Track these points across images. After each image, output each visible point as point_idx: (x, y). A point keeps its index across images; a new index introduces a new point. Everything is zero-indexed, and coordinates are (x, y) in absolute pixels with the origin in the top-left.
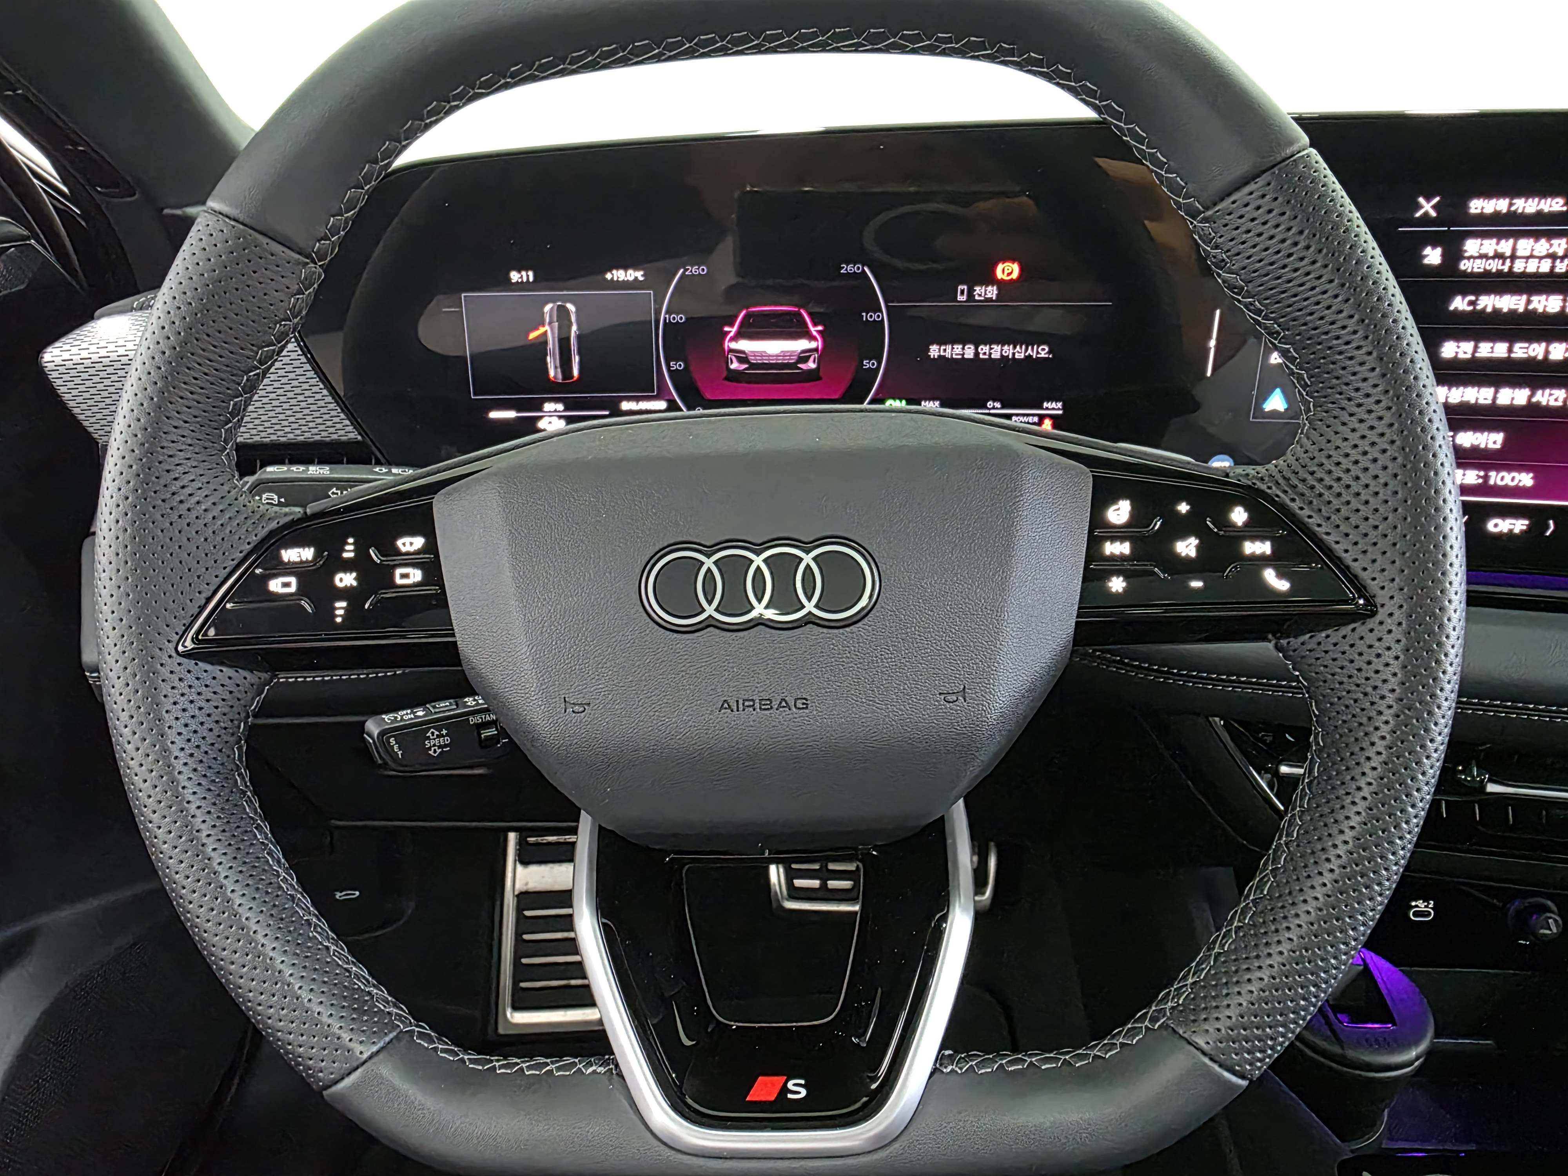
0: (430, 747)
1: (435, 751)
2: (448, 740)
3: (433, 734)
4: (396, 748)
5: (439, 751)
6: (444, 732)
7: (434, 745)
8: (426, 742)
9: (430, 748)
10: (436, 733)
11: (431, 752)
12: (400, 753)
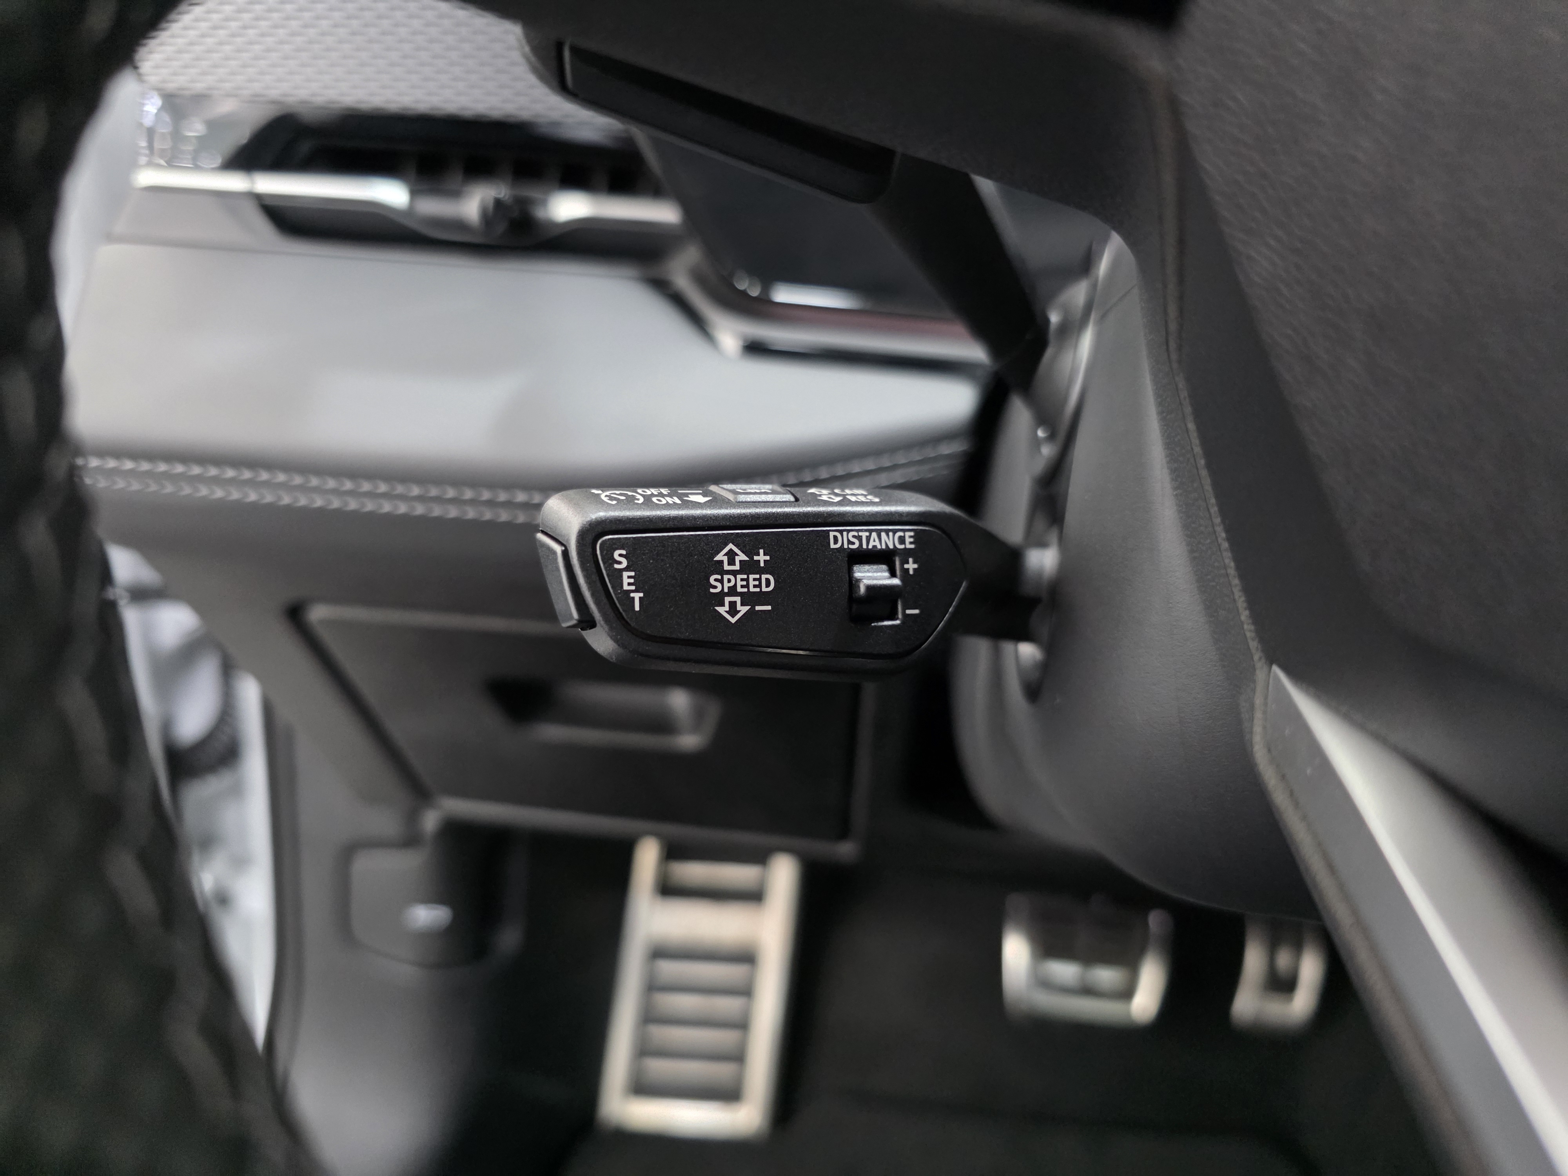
0: (722, 594)
1: (733, 611)
2: (768, 583)
3: (731, 555)
4: (627, 579)
5: (743, 610)
6: (762, 558)
7: (733, 591)
8: (712, 580)
9: (719, 599)
10: (742, 557)
11: (722, 610)
12: (637, 596)
